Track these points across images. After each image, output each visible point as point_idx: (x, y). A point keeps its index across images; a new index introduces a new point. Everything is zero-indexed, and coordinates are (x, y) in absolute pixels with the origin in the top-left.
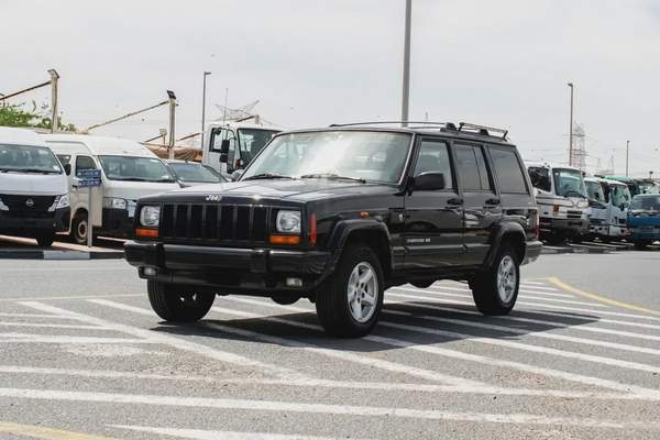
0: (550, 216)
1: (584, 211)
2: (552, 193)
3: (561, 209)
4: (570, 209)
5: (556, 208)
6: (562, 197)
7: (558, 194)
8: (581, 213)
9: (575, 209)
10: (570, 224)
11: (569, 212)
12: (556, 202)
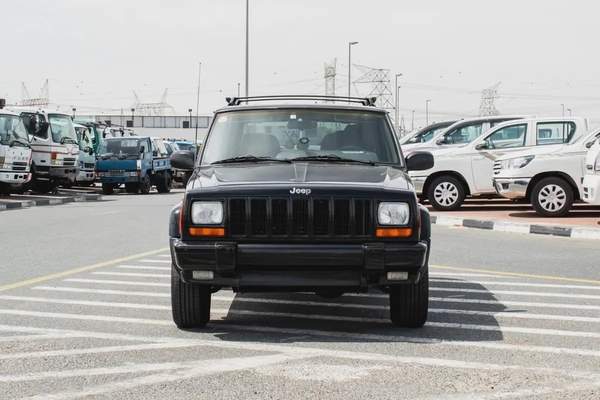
0: (48, 163)
1: (77, 157)
2: (49, 140)
3: (59, 156)
4: (66, 156)
5: (54, 156)
6: (58, 144)
7: (54, 141)
8: (74, 160)
9: (69, 156)
10: (66, 171)
11: (65, 159)
12: (53, 150)
